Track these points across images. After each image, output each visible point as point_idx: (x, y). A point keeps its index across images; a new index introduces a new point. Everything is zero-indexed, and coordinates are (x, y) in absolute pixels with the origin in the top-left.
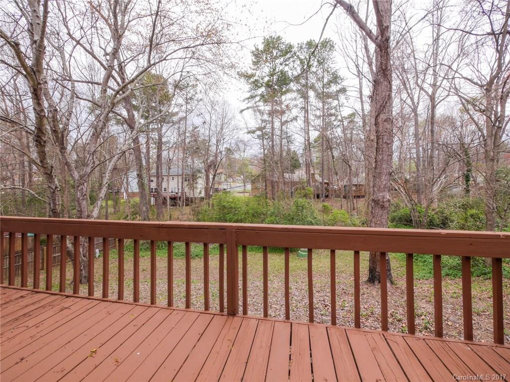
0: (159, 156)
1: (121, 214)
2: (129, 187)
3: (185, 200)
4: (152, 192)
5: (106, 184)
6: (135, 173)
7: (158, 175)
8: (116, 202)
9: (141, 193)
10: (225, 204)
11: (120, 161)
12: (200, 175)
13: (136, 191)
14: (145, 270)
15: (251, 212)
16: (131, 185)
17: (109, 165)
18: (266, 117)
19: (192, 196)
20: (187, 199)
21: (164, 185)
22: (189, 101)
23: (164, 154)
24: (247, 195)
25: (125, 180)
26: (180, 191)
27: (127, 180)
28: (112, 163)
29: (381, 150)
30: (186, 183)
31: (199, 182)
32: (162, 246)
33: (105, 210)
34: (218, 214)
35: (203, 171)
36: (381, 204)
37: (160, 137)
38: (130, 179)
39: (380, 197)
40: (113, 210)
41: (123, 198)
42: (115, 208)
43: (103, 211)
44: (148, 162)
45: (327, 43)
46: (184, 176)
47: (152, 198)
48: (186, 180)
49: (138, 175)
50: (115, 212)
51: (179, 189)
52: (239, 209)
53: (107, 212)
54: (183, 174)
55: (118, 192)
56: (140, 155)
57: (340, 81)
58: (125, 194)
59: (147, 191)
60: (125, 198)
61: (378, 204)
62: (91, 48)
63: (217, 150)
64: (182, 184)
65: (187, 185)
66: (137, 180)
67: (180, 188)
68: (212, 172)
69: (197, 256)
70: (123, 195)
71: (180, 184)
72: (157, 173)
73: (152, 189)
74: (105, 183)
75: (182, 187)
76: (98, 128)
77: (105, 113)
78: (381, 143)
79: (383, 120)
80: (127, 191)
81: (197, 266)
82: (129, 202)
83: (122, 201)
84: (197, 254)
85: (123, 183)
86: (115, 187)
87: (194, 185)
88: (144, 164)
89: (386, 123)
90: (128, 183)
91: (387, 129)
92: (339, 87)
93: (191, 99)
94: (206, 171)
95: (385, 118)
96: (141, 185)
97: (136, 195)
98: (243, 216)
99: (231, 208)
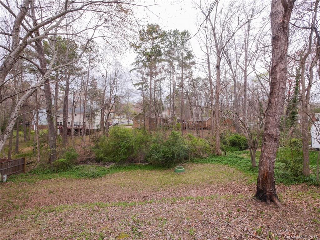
0: (66, 98)
1: (30, 142)
2: (39, 121)
3: (85, 131)
4: (59, 125)
5: (15, 118)
6: (45, 111)
7: (65, 113)
8: (27, 133)
9: (50, 126)
10: (119, 134)
11: (32, 98)
12: (97, 113)
13: (44, 124)
14: (52, 192)
15: (139, 140)
16: (41, 119)
17: (19, 100)
18: (145, 76)
19: (91, 128)
20: (87, 130)
21: (69, 120)
22: (92, 61)
23: (70, 97)
24: (130, 127)
25: (36, 115)
26: (82, 124)
27: (37, 115)
28: (22, 98)
29: (277, 94)
30: (86, 119)
31: (96, 118)
32: (67, 168)
33: (15, 139)
34: (114, 142)
35: (100, 110)
36: (275, 137)
37: (68, 84)
38: (40, 114)
39: (274, 132)
40: (23, 139)
41: (33, 129)
42: (25, 138)
43: (14, 140)
44: (56, 103)
45: (186, 33)
46: (85, 113)
47: (58, 129)
48: (86, 117)
49: (47, 111)
50: (25, 140)
51: (80, 123)
52: (131, 138)
53: (18, 141)
54: (84, 112)
55: (28, 125)
56: (50, 96)
57: (192, 58)
58: (35, 126)
59: (55, 124)
60: (34, 129)
61: (272, 137)
62: (8, 3)
63: (111, 96)
64: (84, 119)
65: (87, 120)
66: (46, 116)
67: (82, 122)
68: (106, 112)
69: (98, 175)
70: (33, 127)
71: (82, 120)
72: (64, 110)
73: (59, 123)
74: (13, 117)
75: (84, 121)
76: (7, 64)
77: (16, 50)
78: (278, 88)
79: (281, 69)
80: (37, 124)
81: (100, 185)
82: (39, 133)
83: (32, 131)
84: (98, 174)
85: (33, 118)
86: (26, 121)
87: (93, 120)
88: (53, 104)
89: (283, 72)
90: (38, 118)
91: (283, 77)
92: (191, 61)
93: (93, 59)
94: (101, 110)
95: (283, 67)
96: (50, 119)
97: (45, 127)
98: (134, 143)
99: (124, 137)
